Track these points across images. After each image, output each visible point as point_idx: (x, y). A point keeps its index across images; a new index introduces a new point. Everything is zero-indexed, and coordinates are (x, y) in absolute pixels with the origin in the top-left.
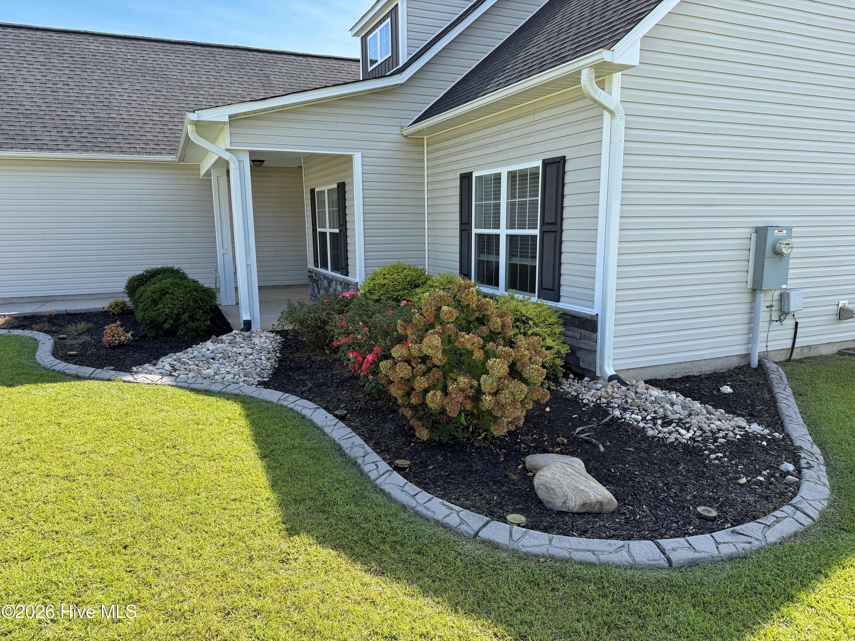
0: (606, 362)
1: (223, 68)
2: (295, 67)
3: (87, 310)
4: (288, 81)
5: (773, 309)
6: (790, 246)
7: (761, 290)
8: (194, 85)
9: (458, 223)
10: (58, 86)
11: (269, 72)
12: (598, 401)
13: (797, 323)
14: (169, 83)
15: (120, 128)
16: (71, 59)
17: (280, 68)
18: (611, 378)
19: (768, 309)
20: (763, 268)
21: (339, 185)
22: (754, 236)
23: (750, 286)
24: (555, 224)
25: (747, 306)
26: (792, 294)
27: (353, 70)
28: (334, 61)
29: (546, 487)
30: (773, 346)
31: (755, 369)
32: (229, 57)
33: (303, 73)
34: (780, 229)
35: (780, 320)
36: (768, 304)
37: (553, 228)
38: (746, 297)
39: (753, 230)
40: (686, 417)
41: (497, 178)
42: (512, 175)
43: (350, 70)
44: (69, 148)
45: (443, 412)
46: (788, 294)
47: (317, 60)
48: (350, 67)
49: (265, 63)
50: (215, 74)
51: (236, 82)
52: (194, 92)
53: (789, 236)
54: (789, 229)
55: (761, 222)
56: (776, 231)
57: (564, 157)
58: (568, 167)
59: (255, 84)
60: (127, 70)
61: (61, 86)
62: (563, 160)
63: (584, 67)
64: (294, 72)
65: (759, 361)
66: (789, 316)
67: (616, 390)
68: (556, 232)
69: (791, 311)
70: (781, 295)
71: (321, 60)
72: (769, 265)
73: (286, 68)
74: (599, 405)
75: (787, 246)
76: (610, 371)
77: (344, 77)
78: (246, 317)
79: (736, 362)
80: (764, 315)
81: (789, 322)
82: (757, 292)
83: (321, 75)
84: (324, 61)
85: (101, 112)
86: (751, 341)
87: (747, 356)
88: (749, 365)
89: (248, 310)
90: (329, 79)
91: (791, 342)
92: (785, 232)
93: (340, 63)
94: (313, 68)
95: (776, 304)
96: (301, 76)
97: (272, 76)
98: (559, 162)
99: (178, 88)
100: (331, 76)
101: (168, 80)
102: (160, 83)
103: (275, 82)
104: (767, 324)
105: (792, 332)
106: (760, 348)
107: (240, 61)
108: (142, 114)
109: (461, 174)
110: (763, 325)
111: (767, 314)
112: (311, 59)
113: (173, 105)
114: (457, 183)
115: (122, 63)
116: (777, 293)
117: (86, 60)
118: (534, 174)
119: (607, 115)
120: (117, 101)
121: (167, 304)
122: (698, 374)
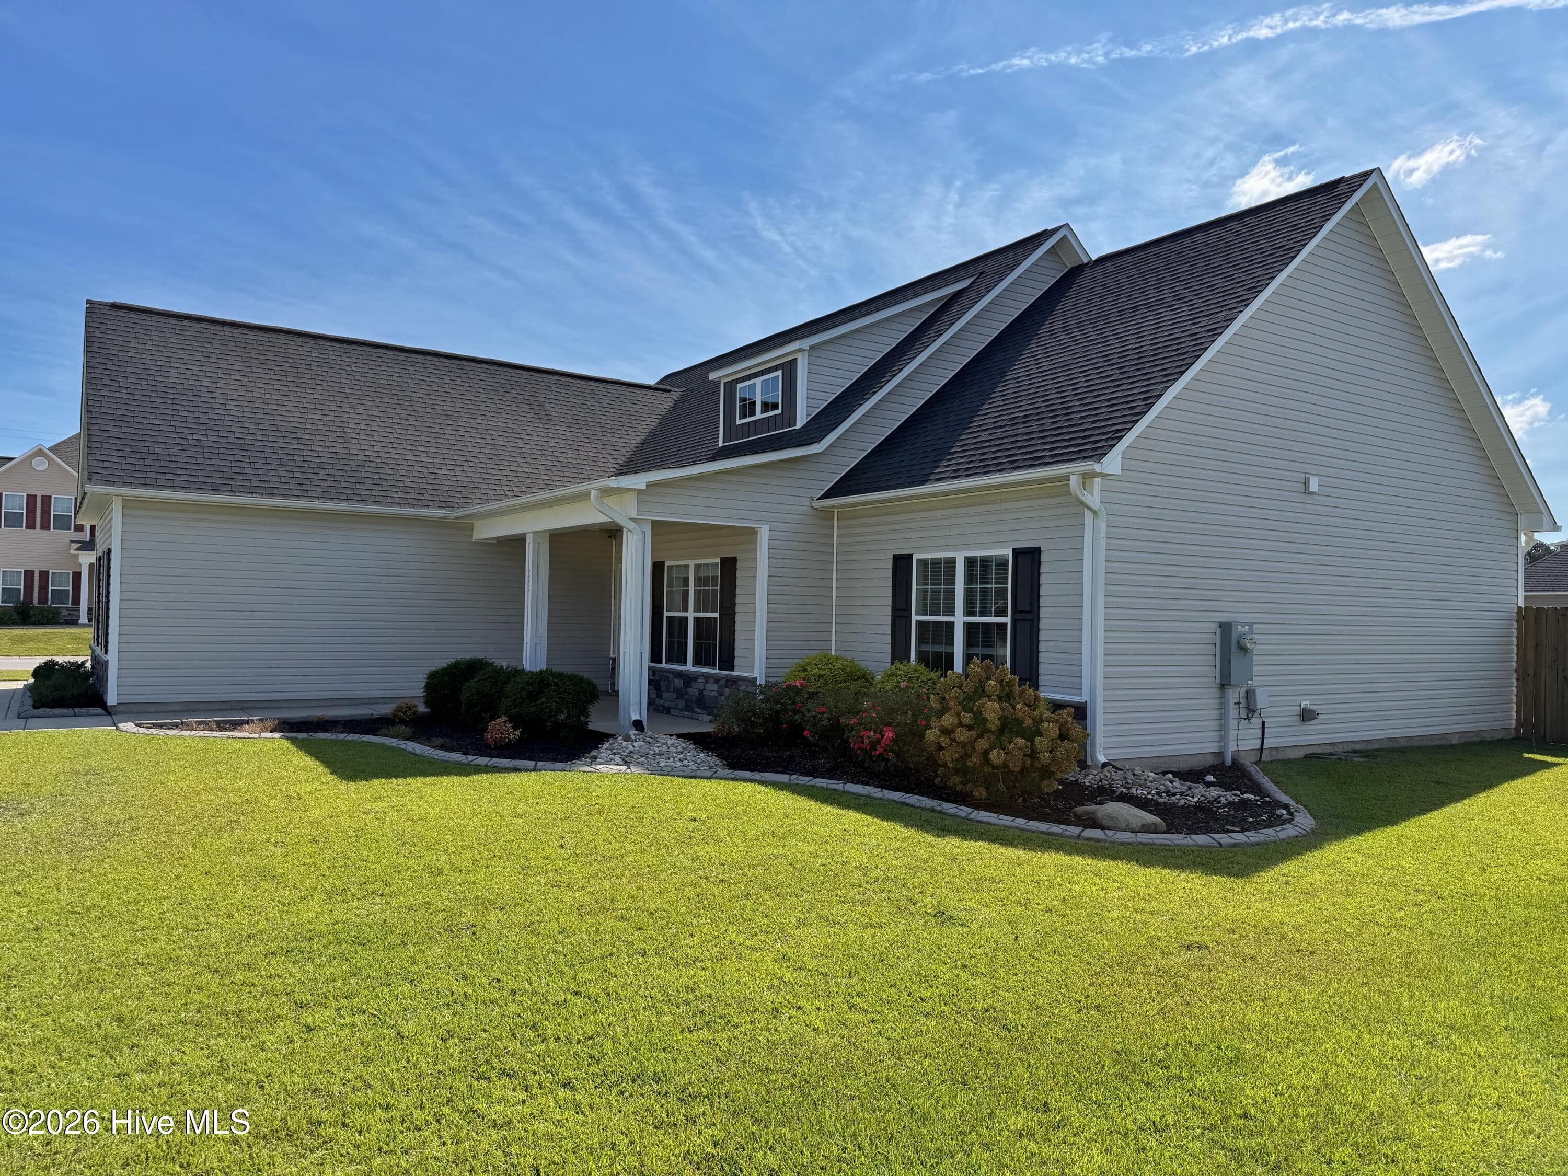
0: (1097, 749)
1: (482, 391)
2: (574, 393)
3: (352, 716)
4: (570, 412)
5: (1241, 706)
6: (1253, 641)
7: (1229, 684)
8: (449, 413)
9: (890, 609)
10: (271, 407)
11: (543, 400)
12: (1100, 783)
13: (1263, 723)
14: (415, 408)
15: (367, 469)
16: (279, 368)
17: (555, 393)
18: (1104, 765)
19: (1236, 706)
20: (1230, 663)
21: (724, 561)
22: (1219, 630)
23: (1218, 681)
24: (1030, 612)
25: (1217, 701)
26: (1258, 690)
27: (650, 401)
28: (623, 388)
29: (1109, 817)
30: (1245, 745)
31: (1230, 767)
32: (485, 375)
33: (585, 402)
34: (1243, 624)
35: (1248, 718)
36: (1236, 701)
37: (1028, 616)
38: (1215, 693)
39: (1216, 625)
40: (1187, 791)
41: (951, 563)
42: (970, 563)
43: (645, 400)
44: (305, 494)
45: (1005, 766)
46: (1254, 690)
47: (600, 385)
48: (644, 396)
49: (535, 386)
50: (472, 398)
51: (503, 411)
52: (451, 423)
53: (1251, 630)
54: (1251, 625)
55: (1224, 617)
56: (1239, 627)
57: (1040, 548)
58: (1044, 557)
59: (528, 415)
60: (355, 387)
61: (275, 407)
62: (1038, 550)
63: (1073, 473)
64: (574, 401)
65: (1232, 760)
66: (1256, 715)
67: (1113, 773)
68: (1033, 620)
69: (1259, 707)
70: (1247, 692)
71: (606, 385)
72: (1235, 660)
73: (563, 395)
74: (1102, 786)
75: (1251, 641)
76: (1102, 759)
77: (640, 410)
78: (635, 716)
79: (1210, 761)
80: (1233, 713)
81: (1256, 721)
82: (1226, 687)
83: (609, 406)
84: (610, 387)
85: (337, 445)
86: (1223, 739)
87: (1220, 754)
88: (1223, 763)
89: (637, 707)
90: (621, 412)
91: (1259, 742)
92: (1247, 627)
93: (631, 390)
94: (598, 396)
95: (1243, 701)
96: (585, 407)
97: (548, 405)
98: (1034, 552)
99: (429, 415)
100: (623, 408)
101: (413, 403)
102: (404, 407)
103: (554, 414)
104: (1236, 722)
105: (1260, 731)
106: (1232, 747)
107: (502, 381)
108: (390, 450)
109: (894, 555)
110: (1233, 723)
111: (1236, 711)
112: (593, 384)
113: (428, 439)
114: (890, 564)
115: (346, 376)
116: (1243, 690)
117: (299, 370)
118: (1002, 564)
119: (1088, 515)
120: (354, 431)
121: (552, 698)
122: (1177, 770)
